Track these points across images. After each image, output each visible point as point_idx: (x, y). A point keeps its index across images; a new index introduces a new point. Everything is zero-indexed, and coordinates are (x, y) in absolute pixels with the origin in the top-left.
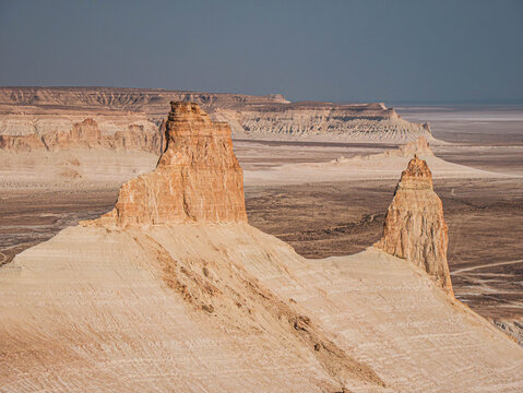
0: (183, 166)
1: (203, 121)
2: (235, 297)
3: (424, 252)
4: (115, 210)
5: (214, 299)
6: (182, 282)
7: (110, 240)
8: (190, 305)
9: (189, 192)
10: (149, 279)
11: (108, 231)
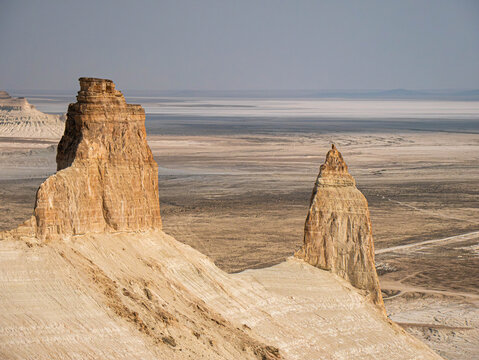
0: (100, 161)
1: (118, 103)
2: (190, 324)
3: (351, 261)
4: (33, 218)
5: (170, 328)
6: (131, 309)
7: (34, 256)
8: (149, 338)
9: (109, 193)
10: (91, 305)
11: (30, 245)
